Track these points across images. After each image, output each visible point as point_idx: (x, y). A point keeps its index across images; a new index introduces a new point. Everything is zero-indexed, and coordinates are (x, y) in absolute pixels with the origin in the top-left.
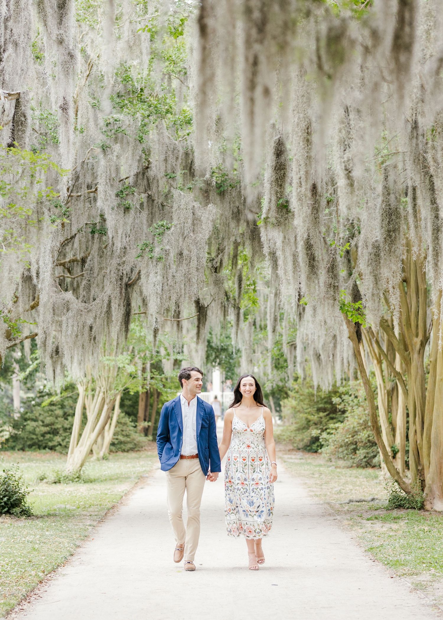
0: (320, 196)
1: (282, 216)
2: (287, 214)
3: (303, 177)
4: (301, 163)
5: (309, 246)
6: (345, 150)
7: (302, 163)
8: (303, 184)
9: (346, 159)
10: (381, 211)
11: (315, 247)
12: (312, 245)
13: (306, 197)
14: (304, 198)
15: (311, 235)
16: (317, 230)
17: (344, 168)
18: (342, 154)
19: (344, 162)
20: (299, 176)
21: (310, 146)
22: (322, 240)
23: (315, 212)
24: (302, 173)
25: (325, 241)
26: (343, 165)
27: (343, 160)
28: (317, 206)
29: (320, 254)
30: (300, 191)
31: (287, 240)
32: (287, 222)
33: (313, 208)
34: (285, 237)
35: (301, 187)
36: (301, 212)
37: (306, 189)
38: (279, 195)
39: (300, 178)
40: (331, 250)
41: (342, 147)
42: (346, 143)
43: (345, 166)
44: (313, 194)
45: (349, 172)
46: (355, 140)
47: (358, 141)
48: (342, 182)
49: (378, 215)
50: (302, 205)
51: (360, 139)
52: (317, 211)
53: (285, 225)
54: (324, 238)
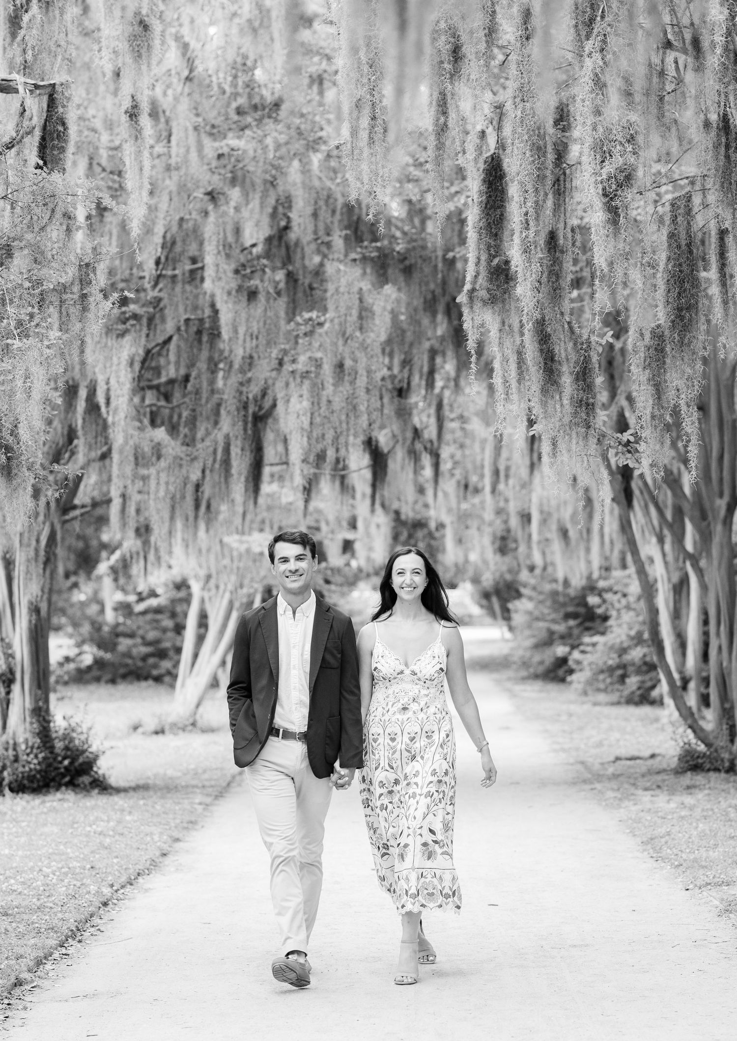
0: (562, 252)
1: (498, 286)
2: (507, 283)
3: (532, 212)
4: (527, 188)
5: (544, 338)
6: (603, 162)
7: (530, 187)
8: (531, 223)
9: (605, 177)
10: (665, 276)
11: (554, 338)
12: (550, 335)
13: (536, 247)
14: (533, 247)
15: (547, 318)
16: (556, 308)
17: (601, 192)
18: (599, 167)
19: (602, 183)
20: (524, 210)
21: (543, 159)
22: (566, 326)
23: (554, 279)
24: (529, 204)
25: (571, 328)
26: (600, 186)
27: (599, 179)
28: (557, 268)
29: (562, 351)
30: (527, 237)
31: (507, 327)
32: (506, 296)
33: (550, 272)
34: (503, 323)
35: (527, 229)
36: (529, 274)
37: (538, 235)
38: (493, 251)
39: (526, 214)
40: (582, 344)
41: (598, 157)
42: (605, 148)
43: (604, 189)
44: (550, 249)
45: (611, 199)
46: (621, 143)
47: (627, 145)
48: (597, 217)
49: (662, 283)
50: (529, 260)
51: (629, 141)
52: (558, 277)
53: (503, 301)
54: (569, 323)
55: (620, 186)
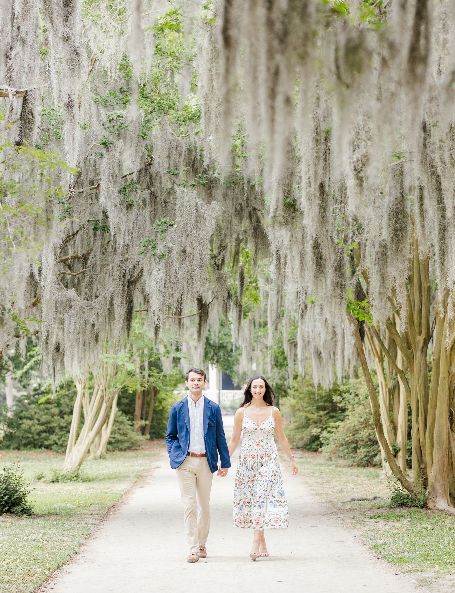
0: (328, 195)
1: (289, 215)
2: (295, 213)
3: (312, 177)
4: (310, 163)
5: (316, 246)
6: (354, 151)
7: (311, 162)
8: (312, 184)
9: (355, 160)
10: (388, 211)
11: (322, 246)
12: (320, 244)
13: (315, 197)
14: (313, 197)
15: (318, 234)
16: (324, 228)
17: (353, 168)
18: (352, 154)
19: (353, 163)
20: (308, 176)
21: (319, 146)
22: (329, 238)
23: (322, 211)
24: (311, 172)
25: (332, 240)
26: (353, 165)
27: (352, 161)
28: (324, 205)
29: (327, 253)
30: (309, 191)
31: (294, 239)
32: (294, 220)
33: (320, 207)
34: (292, 236)
35: (310, 186)
36: (310, 213)
37: (314, 189)
38: (286, 194)
39: (309, 178)
40: (339, 249)
41: (351, 148)
42: (355, 143)
43: (355, 167)
44: (320, 193)
45: (359, 172)
46: (364, 141)
47: (368, 142)
48: (351, 182)
49: (386, 215)
50: (311, 205)
51: (369, 139)
52: (325, 210)
53: (292, 223)
54: (331, 237)
55: (364, 165)
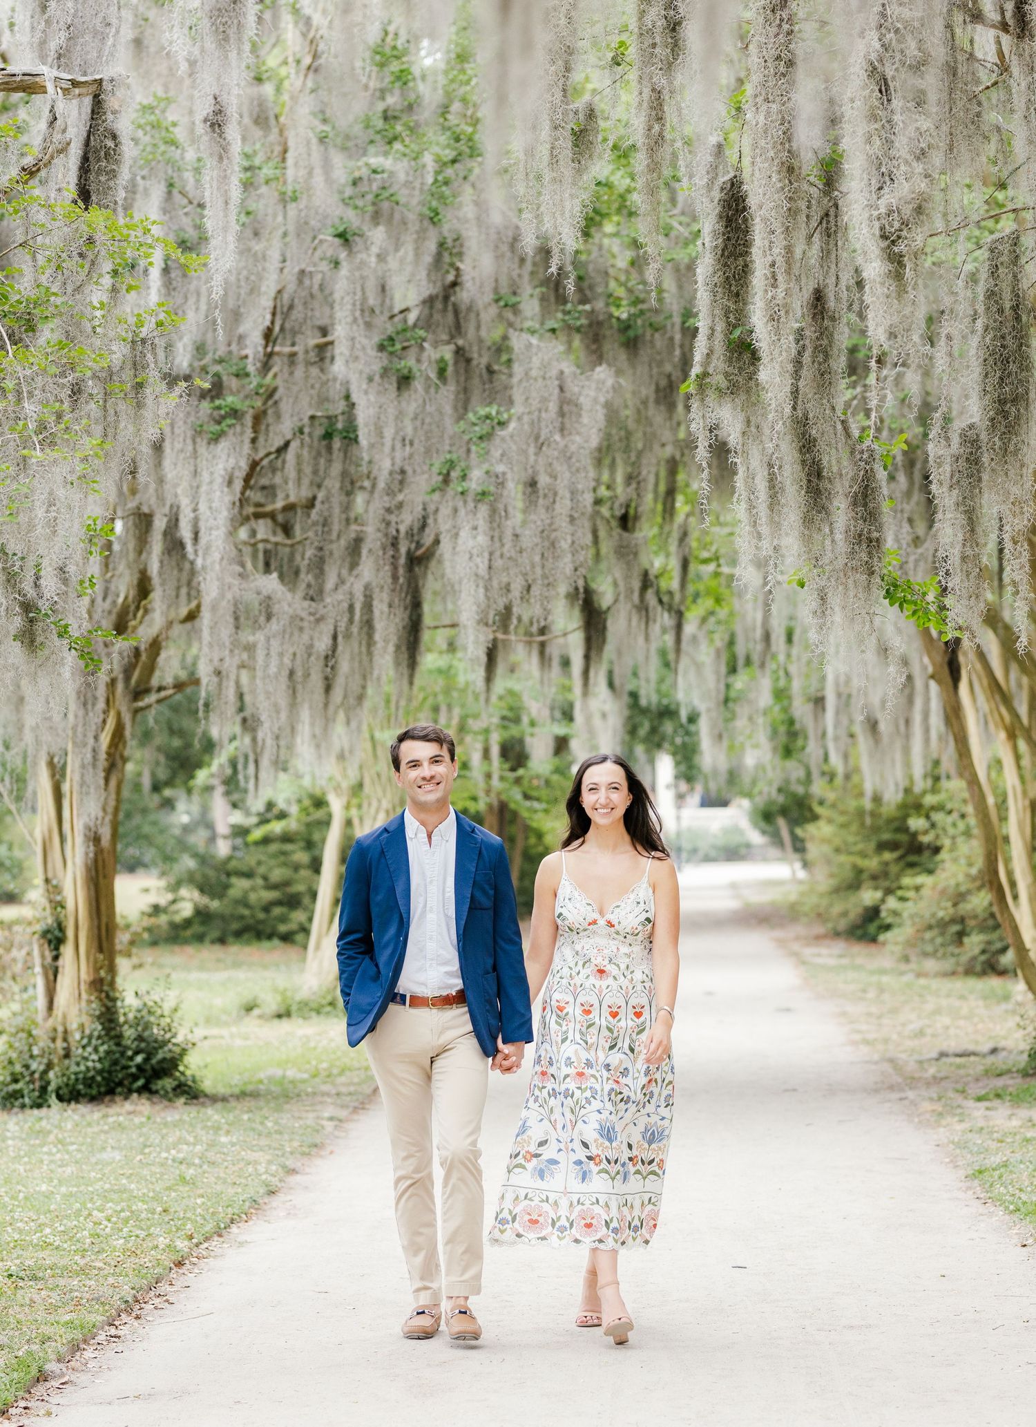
0: (833, 319)
1: (740, 368)
2: (753, 364)
3: (780, 261)
4: (773, 227)
5: (807, 445)
6: (880, 188)
7: (777, 225)
8: (780, 278)
9: (883, 210)
10: (981, 353)
11: (821, 445)
12: (815, 440)
13: (787, 312)
14: (782, 313)
15: (811, 416)
16: (825, 401)
17: (877, 233)
18: (875, 197)
19: (879, 219)
20: (770, 259)
21: (796, 185)
22: (839, 427)
23: (821, 358)
24: (776, 251)
25: (846, 429)
26: (877, 225)
27: (876, 213)
28: (825, 342)
29: (834, 462)
30: (773, 298)
31: (753, 429)
32: (752, 383)
33: (815, 348)
34: (748, 422)
35: (774, 286)
36: (776, 352)
38: (732, 319)
39: (773, 265)
40: (862, 452)
41: (873, 182)
42: (884, 170)
43: (882, 228)
44: (815, 315)
45: (893, 242)
46: (906, 162)
47: (915, 164)
48: (874, 269)
49: (976, 363)
50: (777, 332)
51: (918, 159)
52: (827, 357)
53: (748, 392)
54: (843, 422)
55: (905, 223)
